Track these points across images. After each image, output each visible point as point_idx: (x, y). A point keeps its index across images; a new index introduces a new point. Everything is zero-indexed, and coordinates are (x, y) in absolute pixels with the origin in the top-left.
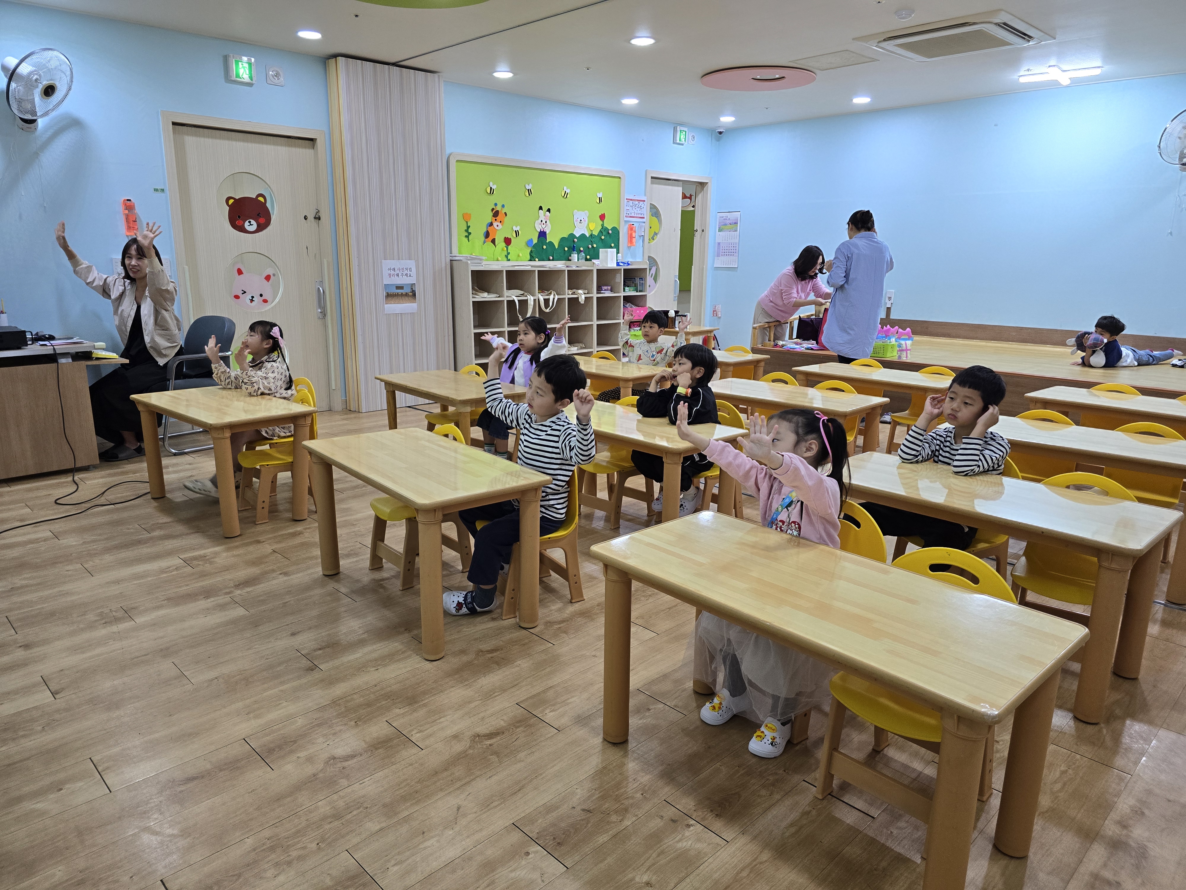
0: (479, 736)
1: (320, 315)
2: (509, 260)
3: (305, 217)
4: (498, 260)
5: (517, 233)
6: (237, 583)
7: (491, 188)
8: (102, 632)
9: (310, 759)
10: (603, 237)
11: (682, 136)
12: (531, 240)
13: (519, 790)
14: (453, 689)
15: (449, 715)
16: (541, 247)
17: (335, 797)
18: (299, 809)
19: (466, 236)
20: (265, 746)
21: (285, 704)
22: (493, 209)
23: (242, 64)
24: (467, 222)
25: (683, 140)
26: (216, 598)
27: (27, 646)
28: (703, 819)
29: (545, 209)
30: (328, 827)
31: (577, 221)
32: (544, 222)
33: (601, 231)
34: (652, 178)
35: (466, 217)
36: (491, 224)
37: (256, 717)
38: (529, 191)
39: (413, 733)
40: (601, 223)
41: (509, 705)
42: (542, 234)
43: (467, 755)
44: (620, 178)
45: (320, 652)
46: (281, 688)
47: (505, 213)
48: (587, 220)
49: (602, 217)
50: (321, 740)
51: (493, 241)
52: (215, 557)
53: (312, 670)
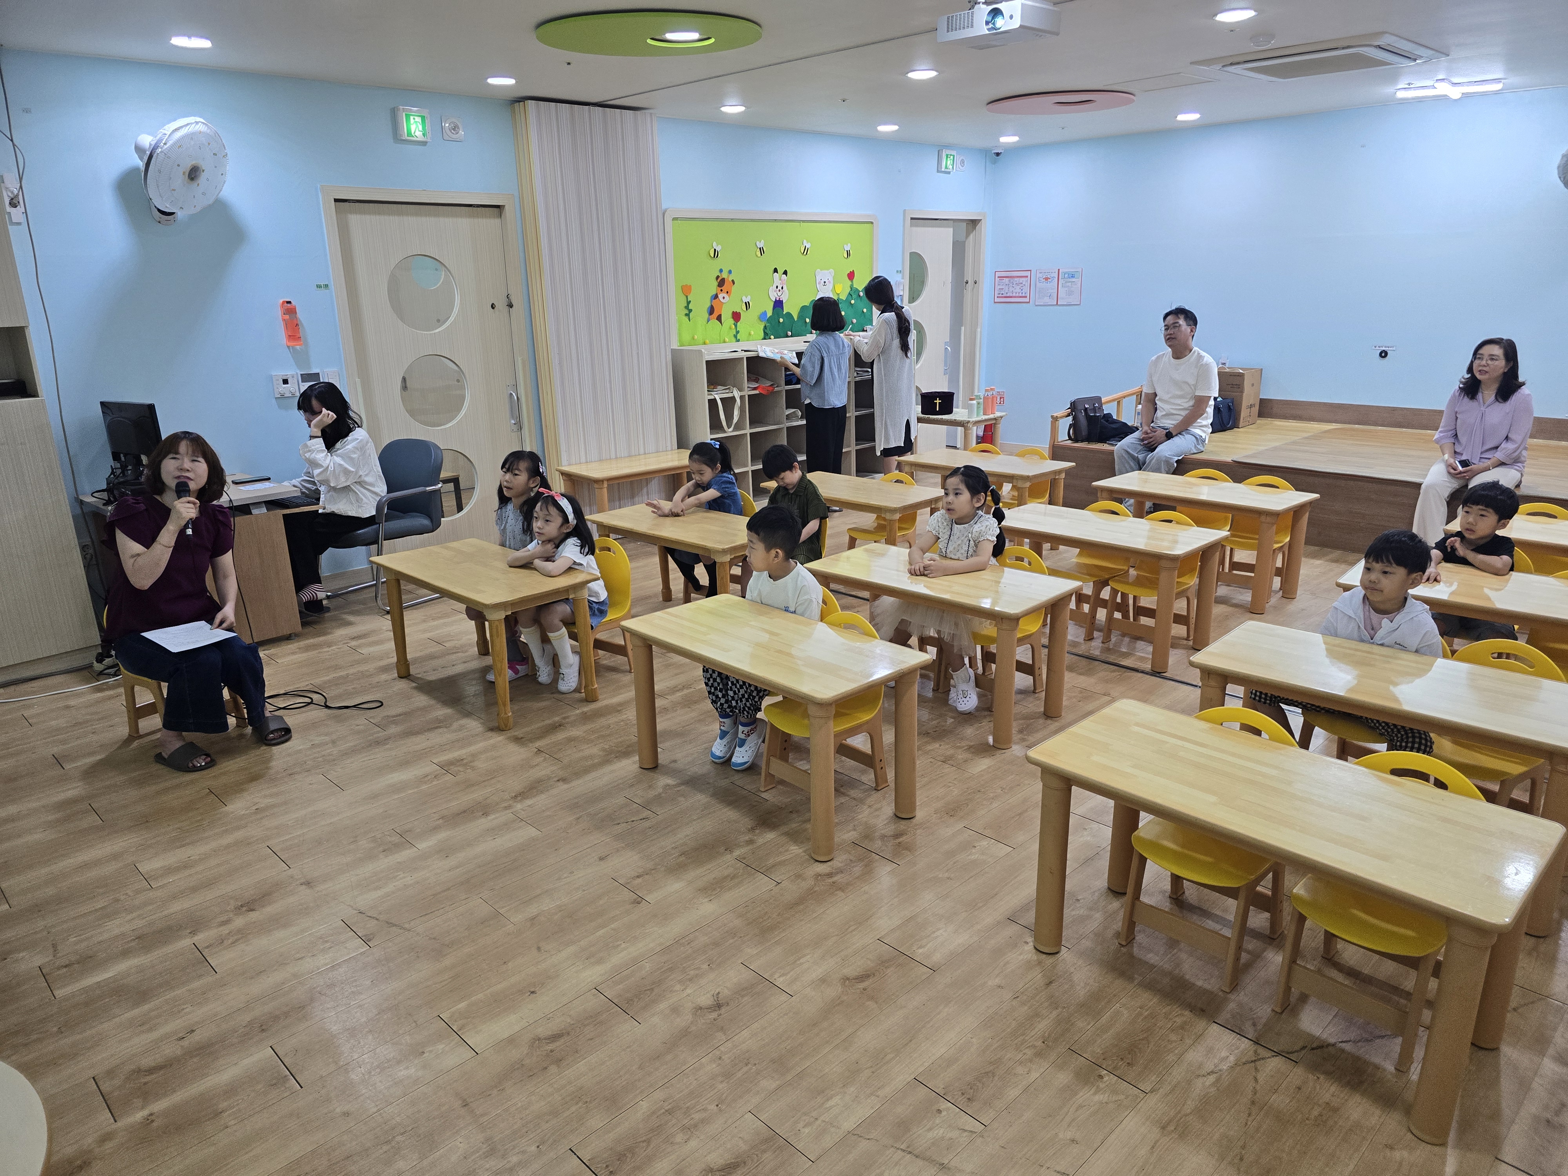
0: (848, 979)
1: (515, 428)
2: (738, 341)
3: (492, 306)
4: (724, 342)
5: (747, 305)
6: (514, 795)
7: (715, 250)
8: (385, 862)
9: (675, 1010)
10: (853, 302)
11: (949, 163)
12: (765, 313)
13: (911, 1041)
14: (803, 923)
15: (808, 954)
16: (777, 321)
17: (717, 1052)
18: (684, 1068)
19: (686, 315)
20: (620, 996)
21: (623, 945)
22: (718, 277)
23: (414, 119)
24: (687, 297)
25: (951, 167)
26: (497, 815)
27: (308, 884)
28: (1115, 1068)
29: (781, 271)
30: (720, 1086)
31: (819, 283)
32: (780, 288)
33: (850, 294)
34: (912, 219)
35: (686, 290)
36: (716, 297)
37: (600, 961)
38: (762, 250)
39: (776, 976)
40: (849, 283)
41: (871, 941)
42: (778, 304)
43: (843, 1002)
44: (872, 223)
45: (640, 880)
46: (612, 926)
47: (733, 282)
48: (832, 282)
49: (851, 276)
50: (678, 987)
51: (719, 318)
52: (473, 761)
53: (639, 903)
